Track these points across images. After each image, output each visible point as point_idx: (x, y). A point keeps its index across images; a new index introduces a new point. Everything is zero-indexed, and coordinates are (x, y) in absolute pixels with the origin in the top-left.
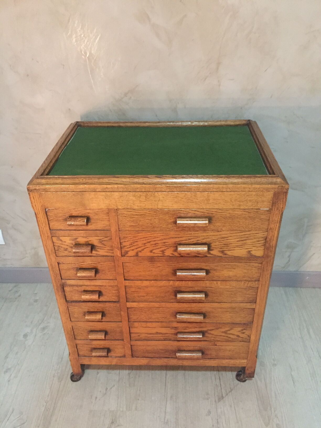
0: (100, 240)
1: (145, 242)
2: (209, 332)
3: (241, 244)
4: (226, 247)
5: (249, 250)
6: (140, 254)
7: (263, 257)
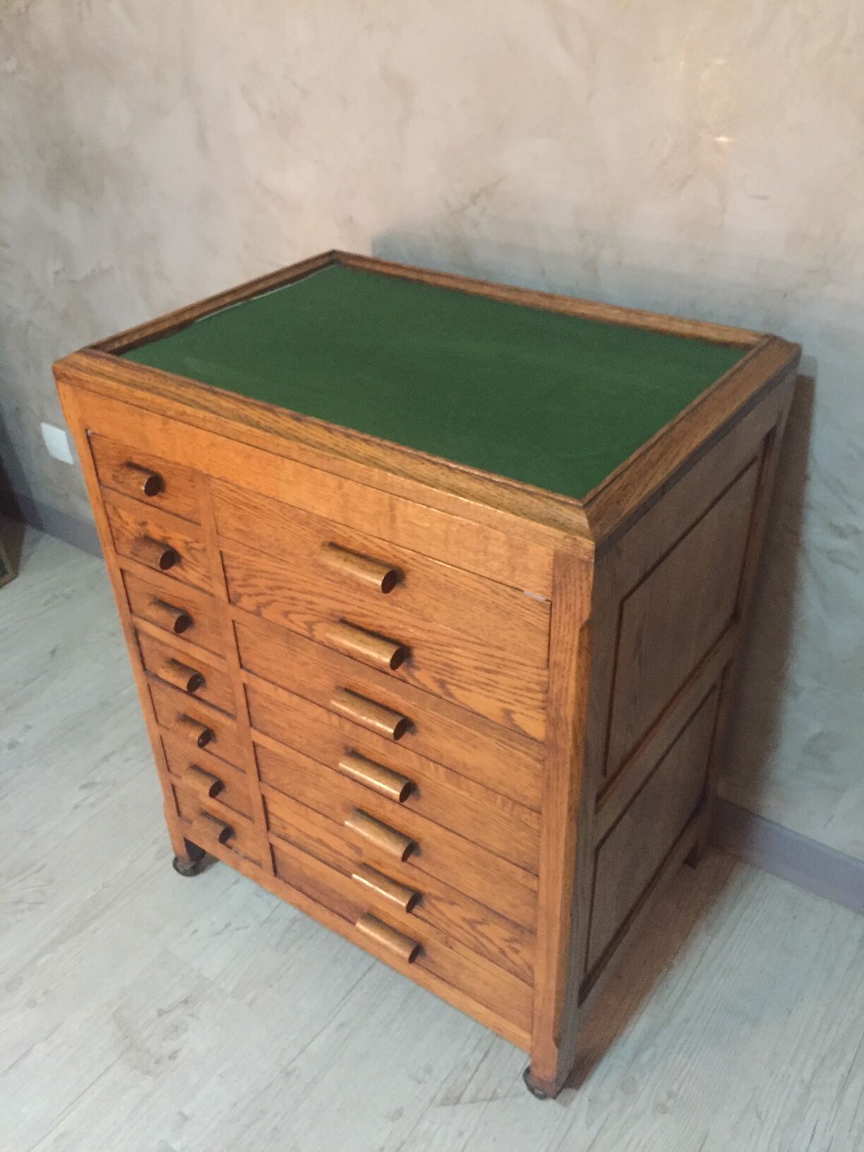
0: (187, 543)
1: (271, 583)
2: (434, 902)
3: (484, 680)
4: (451, 675)
5: (507, 706)
6: (265, 613)
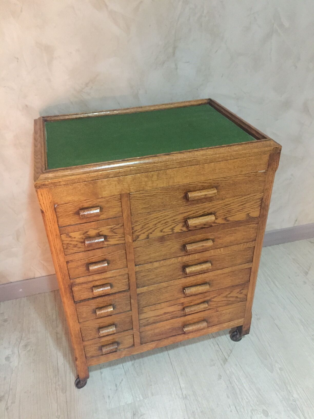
0: (112, 228)
1: (155, 223)
2: (213, 300)
3: (241, 208)
4: (229, 214)
5: (248, 212)
6: (151, 236)
7: (259, 217)
